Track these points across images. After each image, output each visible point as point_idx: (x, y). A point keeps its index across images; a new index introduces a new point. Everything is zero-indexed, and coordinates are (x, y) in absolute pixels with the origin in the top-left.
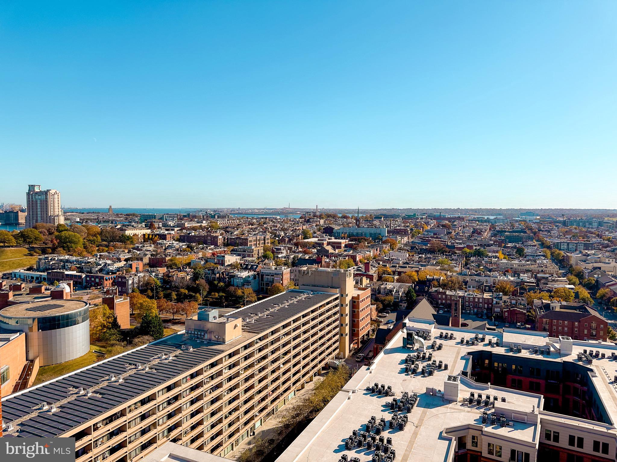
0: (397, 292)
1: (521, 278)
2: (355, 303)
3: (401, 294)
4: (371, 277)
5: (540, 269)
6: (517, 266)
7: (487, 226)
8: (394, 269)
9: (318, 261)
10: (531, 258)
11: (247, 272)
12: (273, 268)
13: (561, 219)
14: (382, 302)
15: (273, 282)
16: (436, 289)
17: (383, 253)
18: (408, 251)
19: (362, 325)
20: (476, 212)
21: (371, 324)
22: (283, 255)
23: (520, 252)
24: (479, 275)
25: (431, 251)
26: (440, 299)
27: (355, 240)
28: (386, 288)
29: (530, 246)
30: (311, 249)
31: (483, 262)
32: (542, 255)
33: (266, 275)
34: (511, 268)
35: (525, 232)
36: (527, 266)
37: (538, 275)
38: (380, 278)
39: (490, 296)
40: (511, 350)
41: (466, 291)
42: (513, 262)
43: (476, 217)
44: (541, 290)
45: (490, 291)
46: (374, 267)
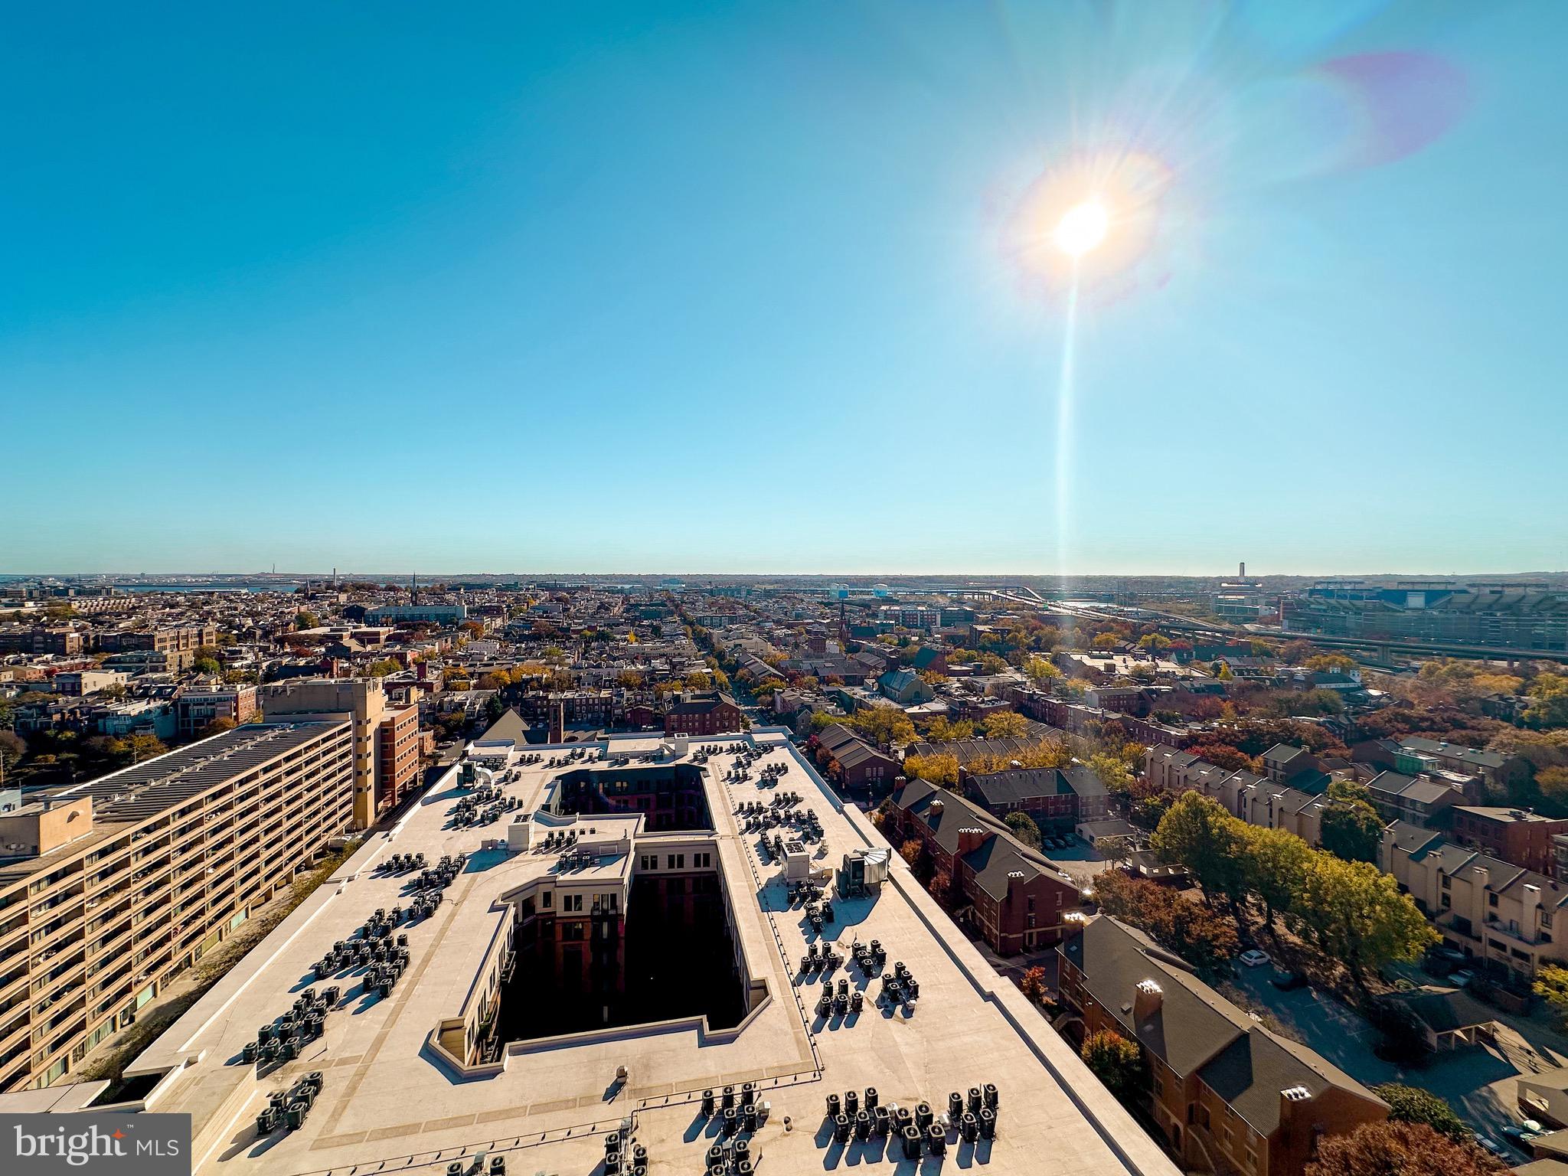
0: (472, 704)
2: (386, 733)
3: (478, 707)
4: (428, 688)
5: (677, 652)
8: (471, 669)
9: (325, 668)
11: (146, 702)
12: (214, 689)
13: (709, 587)
14: (445, 724)
15: (213, 716)
16: (534, 693)
17: (458, 645)
18: (500, 639)
19: (399, 768)
21: (421, 763)
22: (245, 662)
23: (656, 632)
25: (536, 637)
26: (539, 707)
27: (408, 627)
28: (452, 701)
30: (311, 648)
32: (681, 634)
33: (194, 705)
38: (447, 687)
40: (616, 762)
41: (577, 691)
44: (674, 679)
46: (438, 669)
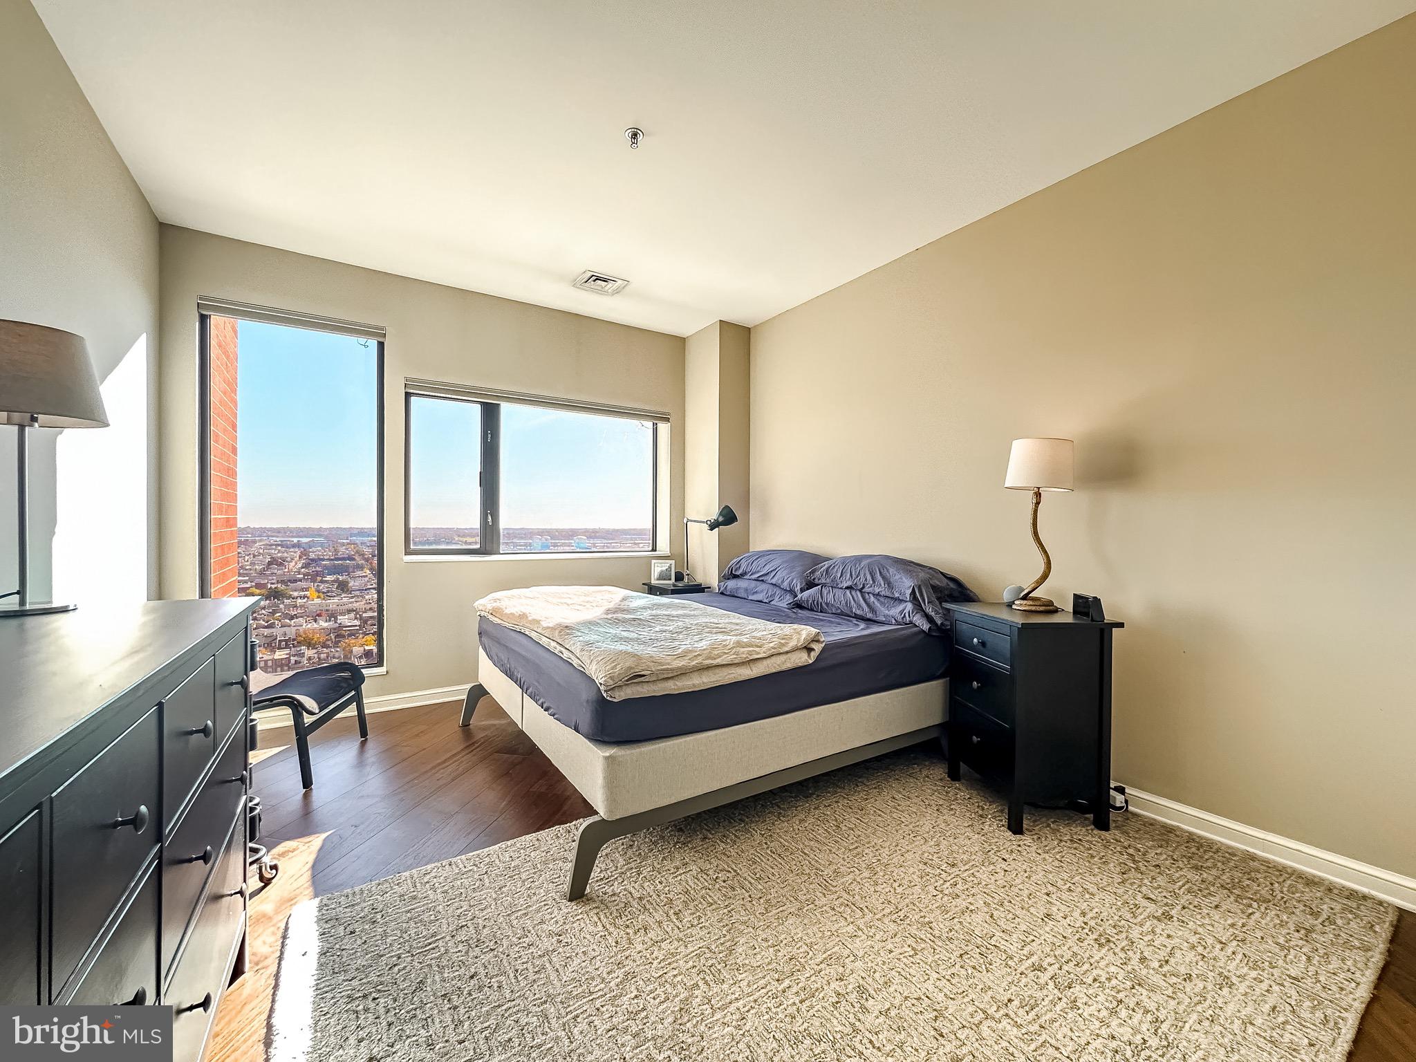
1: (339, 622)
6: (334, 606)
7: (295, 552)
10: (358, 593)
20: (279, 532)
24: (271, 626)
29: (359, 577)
31: (282, 606)
34: (327, 610)
35: (354, 559)
36: (350, 605)
37: (364, 615)
39: (287, 654)
42: (329, 601)
43: (278, 539)
45: (287, 646)
